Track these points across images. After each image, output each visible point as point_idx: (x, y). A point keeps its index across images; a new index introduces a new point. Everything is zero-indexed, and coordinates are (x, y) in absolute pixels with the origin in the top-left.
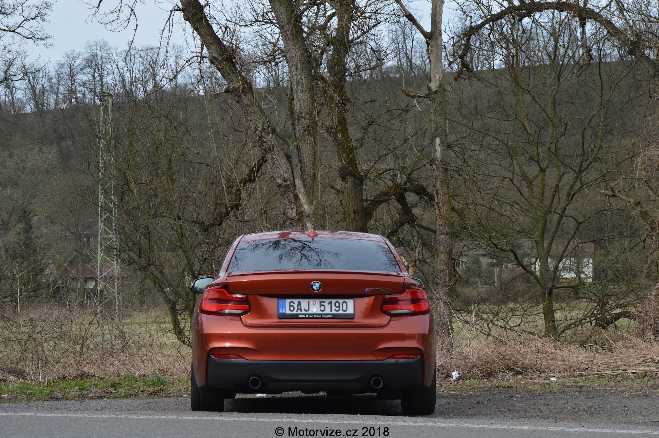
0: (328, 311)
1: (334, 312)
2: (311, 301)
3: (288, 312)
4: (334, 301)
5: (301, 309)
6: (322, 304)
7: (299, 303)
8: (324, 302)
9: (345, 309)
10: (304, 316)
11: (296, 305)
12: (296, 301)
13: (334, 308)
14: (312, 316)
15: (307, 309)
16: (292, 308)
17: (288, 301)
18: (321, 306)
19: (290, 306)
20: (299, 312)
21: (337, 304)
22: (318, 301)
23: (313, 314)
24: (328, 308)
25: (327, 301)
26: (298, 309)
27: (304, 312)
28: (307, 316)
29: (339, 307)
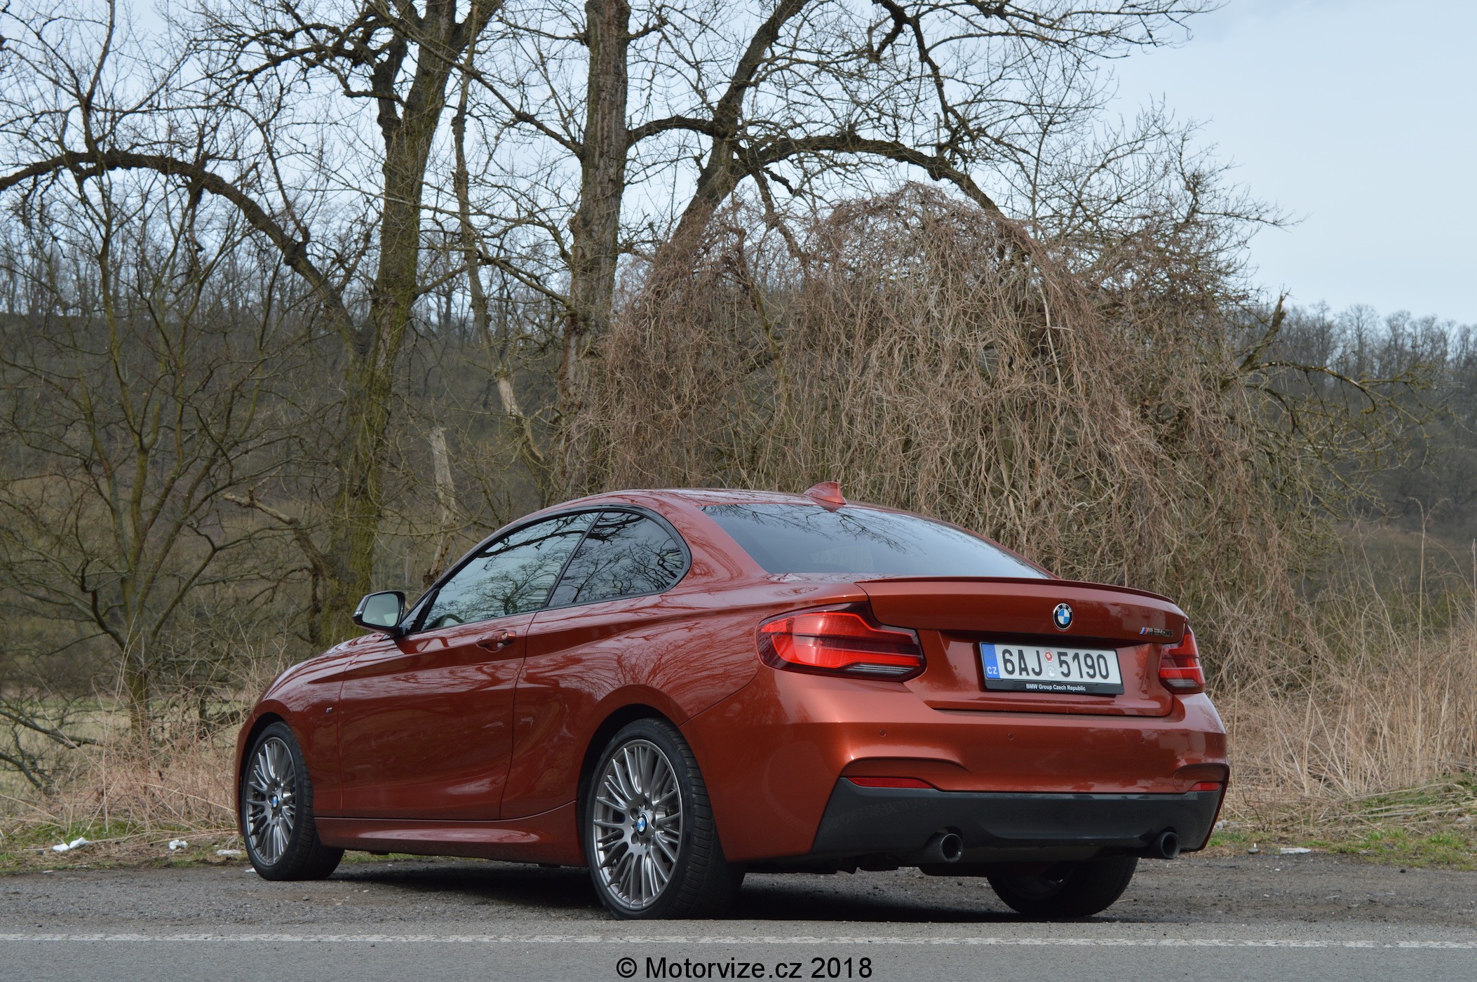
0: (1074, 677)
1: (1086, 679)
2: (1042, 650)
3: (1004, 675)
4: (1082, 653)
5: (1026, 669)
6: (1063, 658)
7: (1021, 655)
8: (1065, 654)
9: (1104, 673)
10: (1035, 686)
11: (1015, 659)
12: (1014, 649)
13: (1085, 669)
14: (1050, 688)
15: (1037, 670)
16: (1010, 667)
17: (999, 649)
18: (1062, 663)
19: (1006, 661)
20: (1024, 677)
21: (1089, 660)
22: (1054, 651)
23: (1051, 683)
24: (1074, 666)
25: (1071, 652)
26: (1021, 670)
27: (1032, 677)
28: (1041, 687)
29: (1092, 667)
